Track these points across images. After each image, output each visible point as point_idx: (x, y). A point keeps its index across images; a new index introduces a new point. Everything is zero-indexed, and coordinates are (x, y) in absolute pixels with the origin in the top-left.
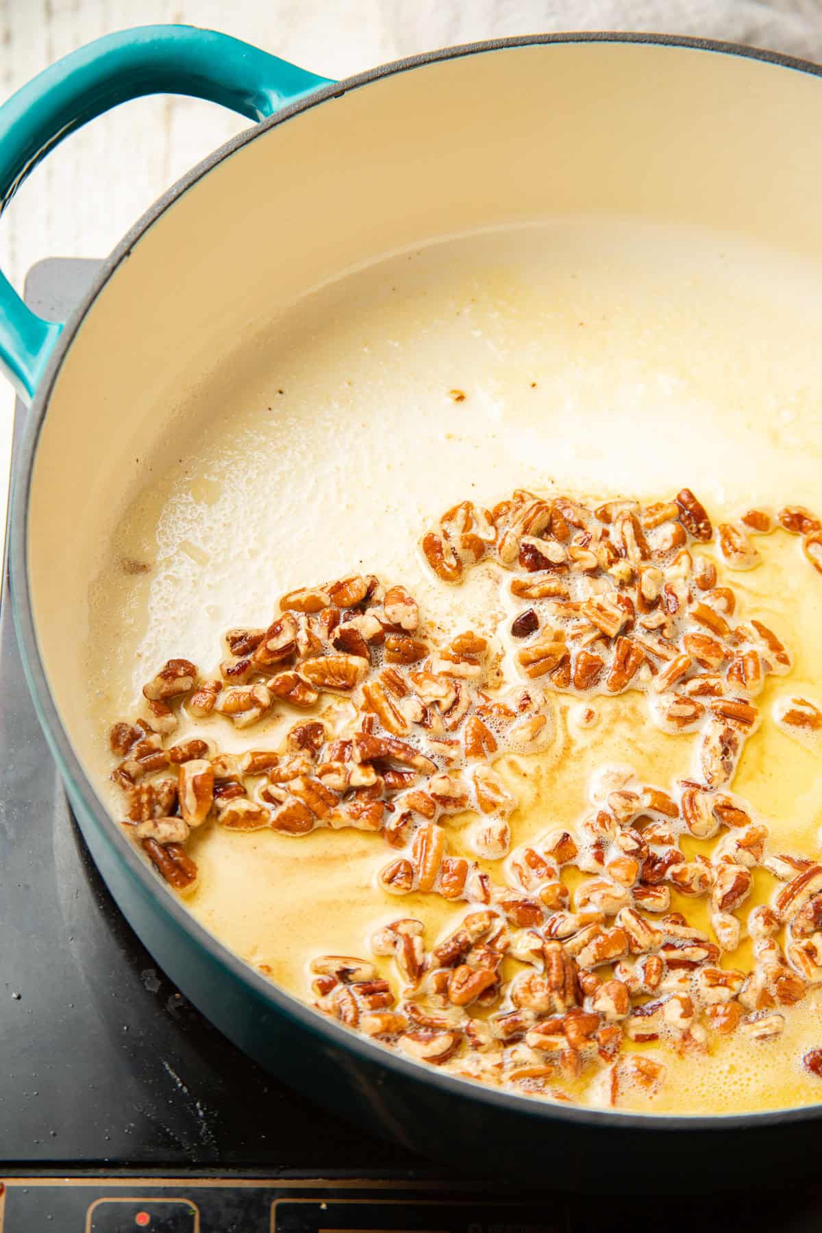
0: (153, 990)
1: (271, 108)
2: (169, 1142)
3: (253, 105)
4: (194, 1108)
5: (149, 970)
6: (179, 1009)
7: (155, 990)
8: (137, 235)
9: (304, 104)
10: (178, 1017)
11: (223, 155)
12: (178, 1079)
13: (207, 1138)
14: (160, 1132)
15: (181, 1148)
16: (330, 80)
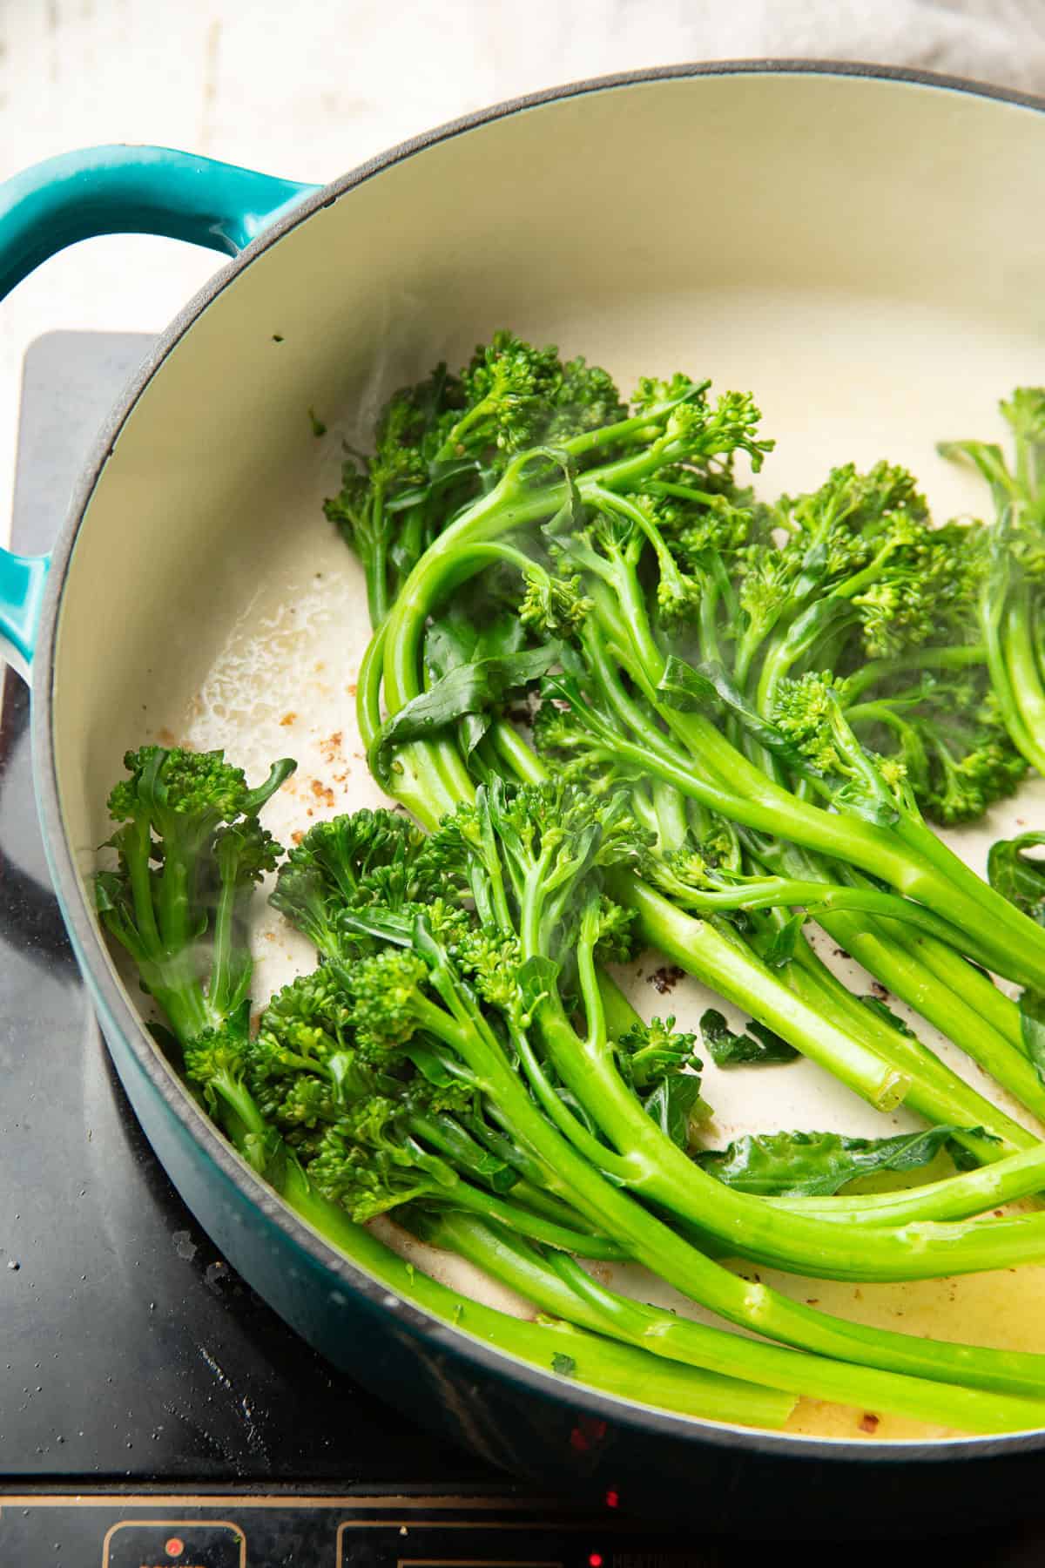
0: (187, 1257)
1: (245, 235)
2: (208, 1451)
3: (222, 234)
4: (239, 1406)
5: (182, 1232)
6: (219, 1281)
7: (191, 1257)
8: (116, 428)
9: (290, 221)
10: (219, 1291)
11: (202, 305)
12: (219, 1371)
13: (256, 1446)
14: (197, 1437)
15: (221, 1458)
16: (312, 185)
